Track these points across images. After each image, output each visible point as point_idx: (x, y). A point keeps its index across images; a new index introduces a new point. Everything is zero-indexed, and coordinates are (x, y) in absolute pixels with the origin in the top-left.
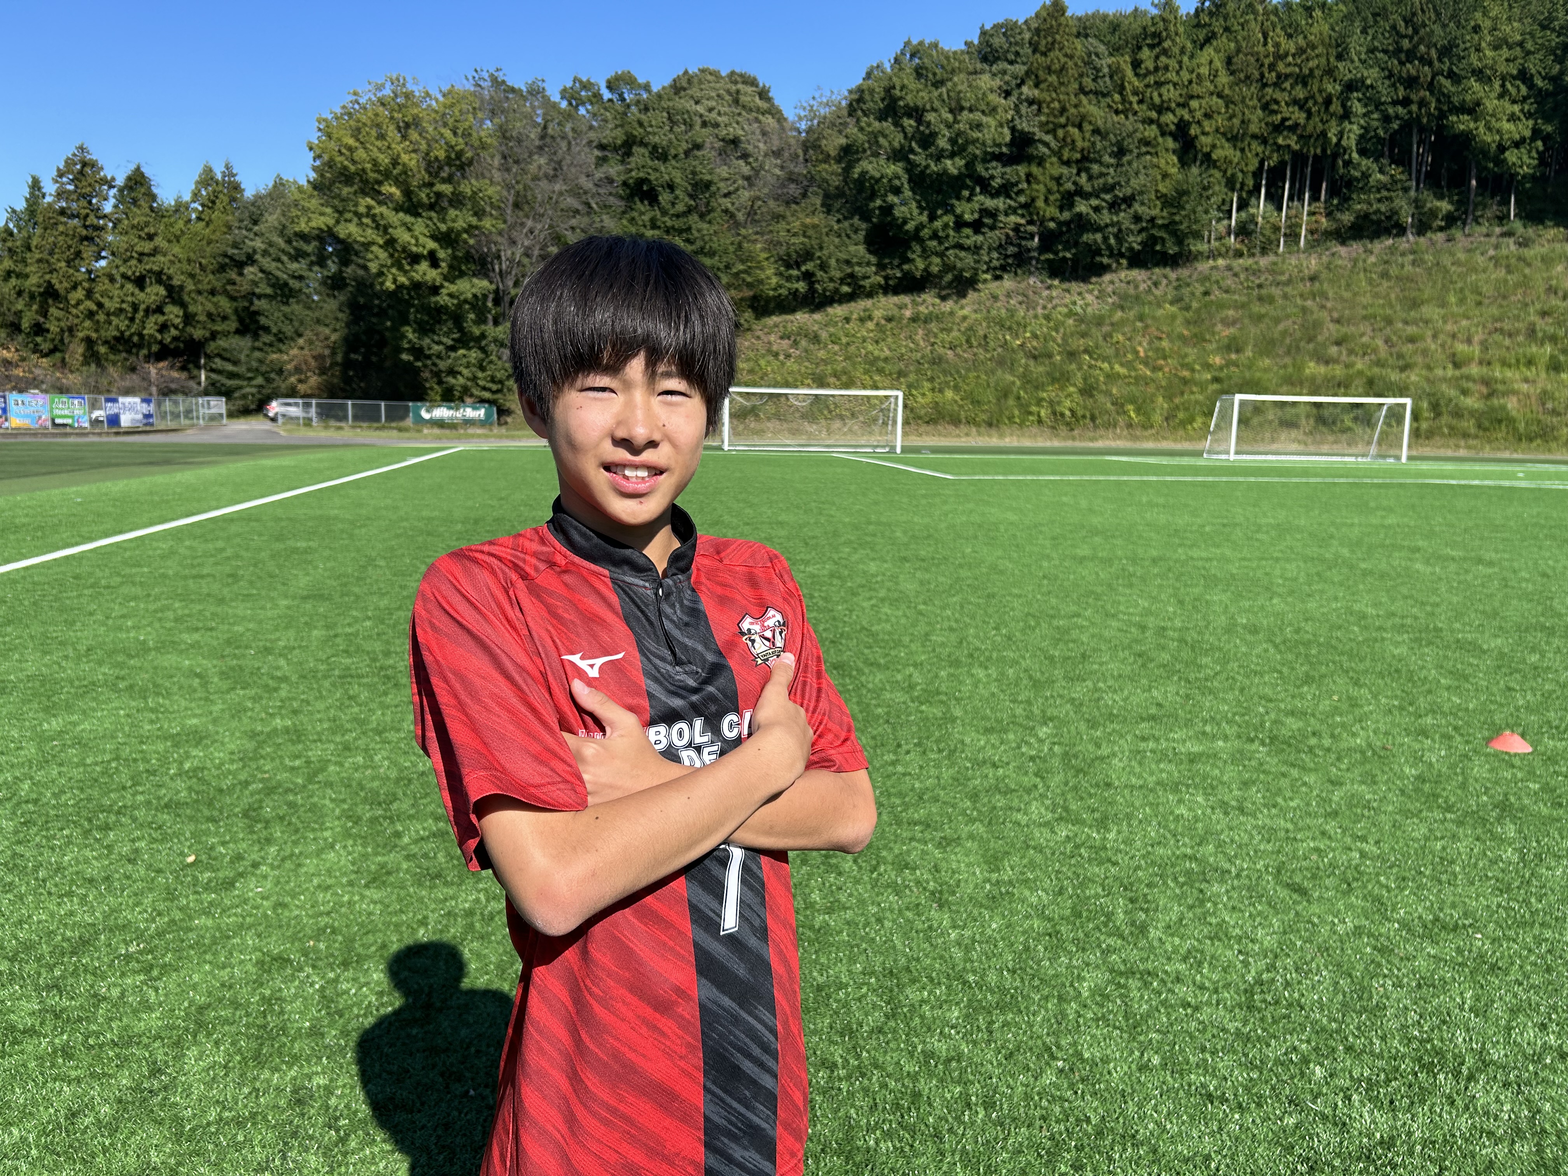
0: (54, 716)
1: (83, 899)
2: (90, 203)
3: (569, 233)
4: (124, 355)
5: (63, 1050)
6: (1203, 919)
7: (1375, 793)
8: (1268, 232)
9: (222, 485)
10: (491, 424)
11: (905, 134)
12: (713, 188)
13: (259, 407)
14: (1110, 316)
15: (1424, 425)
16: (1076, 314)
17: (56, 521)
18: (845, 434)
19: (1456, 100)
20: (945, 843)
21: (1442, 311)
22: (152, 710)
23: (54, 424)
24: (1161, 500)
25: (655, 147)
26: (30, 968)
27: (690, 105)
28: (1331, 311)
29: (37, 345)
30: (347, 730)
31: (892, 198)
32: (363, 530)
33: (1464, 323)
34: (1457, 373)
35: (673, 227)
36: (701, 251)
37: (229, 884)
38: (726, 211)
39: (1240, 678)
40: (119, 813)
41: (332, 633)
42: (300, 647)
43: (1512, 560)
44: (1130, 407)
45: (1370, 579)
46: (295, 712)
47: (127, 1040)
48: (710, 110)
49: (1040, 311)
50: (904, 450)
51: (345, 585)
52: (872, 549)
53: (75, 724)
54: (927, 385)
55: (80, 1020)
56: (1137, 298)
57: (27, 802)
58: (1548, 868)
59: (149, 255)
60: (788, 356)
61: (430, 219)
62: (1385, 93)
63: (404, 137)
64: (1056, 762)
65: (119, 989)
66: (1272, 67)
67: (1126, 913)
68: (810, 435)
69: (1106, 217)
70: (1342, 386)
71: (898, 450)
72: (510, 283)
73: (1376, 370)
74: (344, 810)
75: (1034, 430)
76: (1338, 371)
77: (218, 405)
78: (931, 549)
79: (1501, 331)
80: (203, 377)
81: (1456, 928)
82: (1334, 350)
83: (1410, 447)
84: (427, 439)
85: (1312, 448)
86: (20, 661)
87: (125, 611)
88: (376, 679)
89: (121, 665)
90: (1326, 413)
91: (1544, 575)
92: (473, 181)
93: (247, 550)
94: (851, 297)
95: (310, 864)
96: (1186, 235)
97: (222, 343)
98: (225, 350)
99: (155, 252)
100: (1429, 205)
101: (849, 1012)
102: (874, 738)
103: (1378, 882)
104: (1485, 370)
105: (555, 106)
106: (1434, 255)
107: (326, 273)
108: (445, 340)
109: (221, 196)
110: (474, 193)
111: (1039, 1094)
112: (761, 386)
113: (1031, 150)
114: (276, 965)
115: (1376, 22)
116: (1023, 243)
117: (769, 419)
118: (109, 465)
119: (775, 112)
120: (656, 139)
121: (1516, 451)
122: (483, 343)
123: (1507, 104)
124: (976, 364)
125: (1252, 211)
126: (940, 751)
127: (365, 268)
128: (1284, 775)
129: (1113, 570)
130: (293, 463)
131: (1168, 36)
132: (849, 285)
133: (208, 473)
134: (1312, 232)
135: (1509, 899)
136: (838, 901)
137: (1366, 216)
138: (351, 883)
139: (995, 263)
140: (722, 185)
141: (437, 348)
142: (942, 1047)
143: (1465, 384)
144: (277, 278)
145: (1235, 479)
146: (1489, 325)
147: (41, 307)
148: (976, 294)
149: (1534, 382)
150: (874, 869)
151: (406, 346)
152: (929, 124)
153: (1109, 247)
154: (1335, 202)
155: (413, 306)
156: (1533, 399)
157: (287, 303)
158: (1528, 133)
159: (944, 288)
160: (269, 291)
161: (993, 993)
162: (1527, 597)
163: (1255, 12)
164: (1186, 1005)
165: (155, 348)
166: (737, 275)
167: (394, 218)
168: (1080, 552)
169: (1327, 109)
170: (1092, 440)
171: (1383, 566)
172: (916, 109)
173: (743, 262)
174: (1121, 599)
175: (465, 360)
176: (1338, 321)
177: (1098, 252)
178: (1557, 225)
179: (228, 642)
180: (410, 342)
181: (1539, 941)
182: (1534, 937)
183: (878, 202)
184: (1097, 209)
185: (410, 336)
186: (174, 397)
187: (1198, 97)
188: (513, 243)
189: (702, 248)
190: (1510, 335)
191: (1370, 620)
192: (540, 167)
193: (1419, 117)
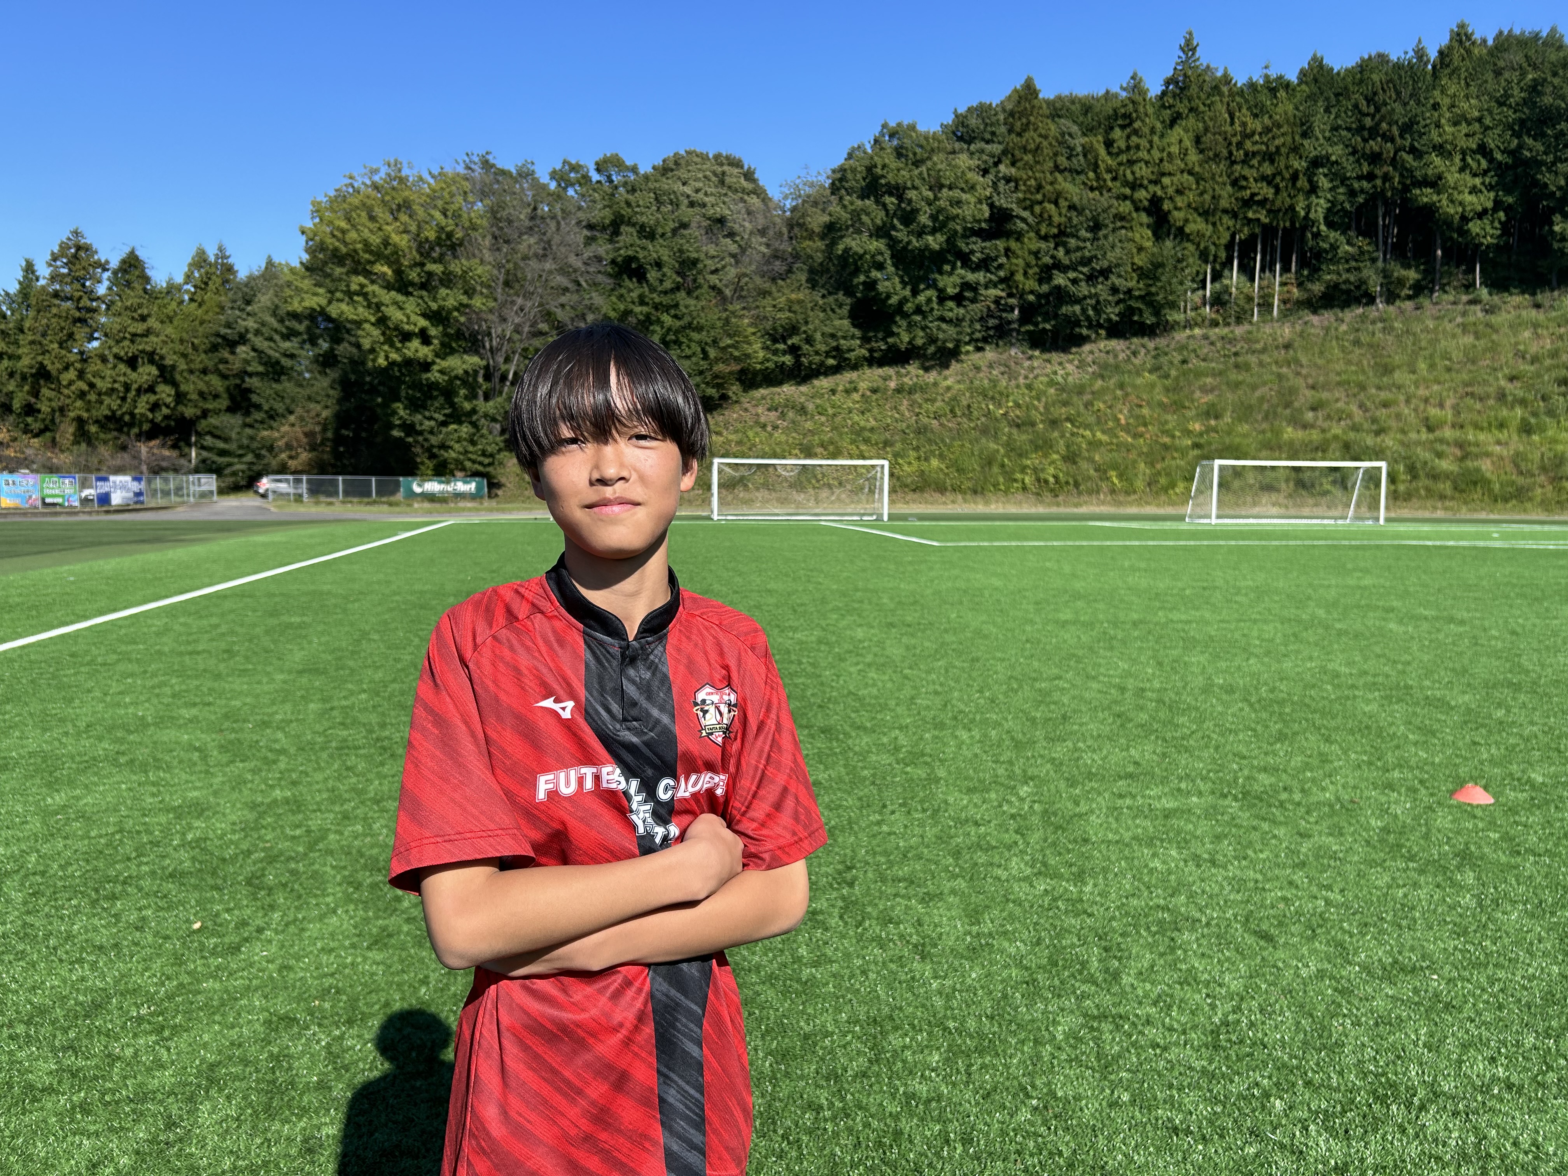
0: (57, 791)
1: (94, 966)
2: (84, 285)
3: (559, 311)
4: (115, 433)
5: (81, 1106)
6: (1173, 966)
7: (1341, 844)
8: (1242, 302)
9: (214, 561)
10: (482, 497)
11: (887, 211)
12: (700, 266)
13: (249, 484)
14: (1091, 385)
15: (1402, 488)
16: (1058, 383)
17: (49, 600)
18: (832, 502)
19: (1418, 174)
20: (928, 899)
21: (1412, 376)
22: (154, 784)
23: (44, 504)
24: (1143, 565)
25: (643, 226)
26: (46, 1030)
27: (679, 187)
28: (1305, 377)
29: (27, 425)
30: (346, 800)
31: (875, 274)
32: (356, 605)
33: (1436, 387)
34: (1431, 436)
35: (661, 303)
36: (689, 326)
37: (235, 949)
38: (713, 288)
39: (1215, 736)
40: (124, 883)
41: (328, 706)
42: (297, 720)
43: (1483, 619)
44: (1113, 474)
45: (1344, 639)
46: (294, 783)
47: (142, 1096)
48: (697, 191)
49: (1021, 381)
50: (891, 517)
51: (340, 659)
52: (859, 615)
53: (78, 798)
54: (913, 454)
55: (96, 1078)
56: (1117, 367)
57: (34, 874)
58: (1504, 913)
59: (142, 336)
60: (775, 428)
61: (422, 297)
62: (1350, 168)
63: (396, 219)
64: (1035, 820)
65: (131, 1050)
66: (1240, 145)
67: (1100, 961)
68: (799, 505)
69: (1084, 289)
70: (1320, 450)
71: (886, 518)
72: (501, 360)
73: (1352, 435)
74: (344, 877)
75: (1019, 496)
76: (1315, 436)
77: (209, 482)
78: (917, 615)
79: (1472, 395)
80: (194, 454)
81: (1414, 969)
82: (1310, 416)
83: (1387, 508)
84: (418, 512)
85: (1292, 511)
86: (21, 738)
87: (122, 688)
88: (372, 751)
89: (121, 741)
90: (1306, 476)
91: (1514, 633)
92: (463, 261)
93: (242, 625)
94: (836, 370)
95: (313, 928)
96: (1162, 306)
97: (213, 421)
98: (216, 428)
99: (148, 333)
100: (1396, 274)
101: (833, 1060)
102: (860, 799)
103: (1341, 928)
104: (1458, 433)
105: (544, 187)
106: (1403, 322)
107: (317, 351)
108: (436, 416)
109: (214, 277)
110: (465, 272)
111: (1014, 1130)
112: (749, 457)
113: (1009, 226)
114: (283, 1024)
115: (1338, 101)
116: (1004, 315)
117: (758, 489)
118: (101, 544)
119: (759, 192)
120: (644, 219)
121: (1492, 511)
122: (475, 418)
123: (1467, 176)
124: (960, 433)
125: (1226, 282)
126: (924, 811)
127: (358, 346)
128: (1255, 828)
129: (1094, 633)
130: (284, 539)
131: (1138, 117)
132: (834, 357)
133: (199, 550)
134: (1284, 302)
135: (1466, 942)
136: (824, 955)
137: (1336, 286)
138: (353, 946)
139: (978, 335)
140: (709, 262)
141: (428, 424)
142: (923, 1089)
143: (1439, 447)
144: (269, 357)
145: (1215, 543)
146: (1460, 390)
147: (33, 387)
148: (959, 366)
149: (1507, 444)
150: (859, 924)
151: (398, 422)
152: (910, 201)
153: (1088, 318)
154: (1306, 273)
155: (404, 382)
156: (1507, 461)
157: (277, 381)
158: (1490, 205)
159: (928, 360)
160: (261, 369)
161: (971, 1037)
162: (1496, 654)
163: (1221, 94)
164: (1156, 1046)
165: (146, 427)
166: (724, 349)
167: (387, 297)
168: (1063, 617)
169: (1294, 184)
170: (1076, 505)
171: (1358, 626)
172: (897, 187)
173: (730, 336)
174: (1102, 661)
175: (456, 435)
176: (1313, 387)
177: (1077, 323)
178: (1523, 293)
179: (226, 716)
180: (401, 418)
181: (1492, 981)
182: (1488, 977)
183: (862, 278)
184: (1074, 281)
185: (402, 413)
186: (164, 475)
187: (1170, 174)
188: (504, 320)
189: (690, 324)
190: (1481, 400)
191: (1343, 679)
192: (530, 246)
193: (1383, 191)
